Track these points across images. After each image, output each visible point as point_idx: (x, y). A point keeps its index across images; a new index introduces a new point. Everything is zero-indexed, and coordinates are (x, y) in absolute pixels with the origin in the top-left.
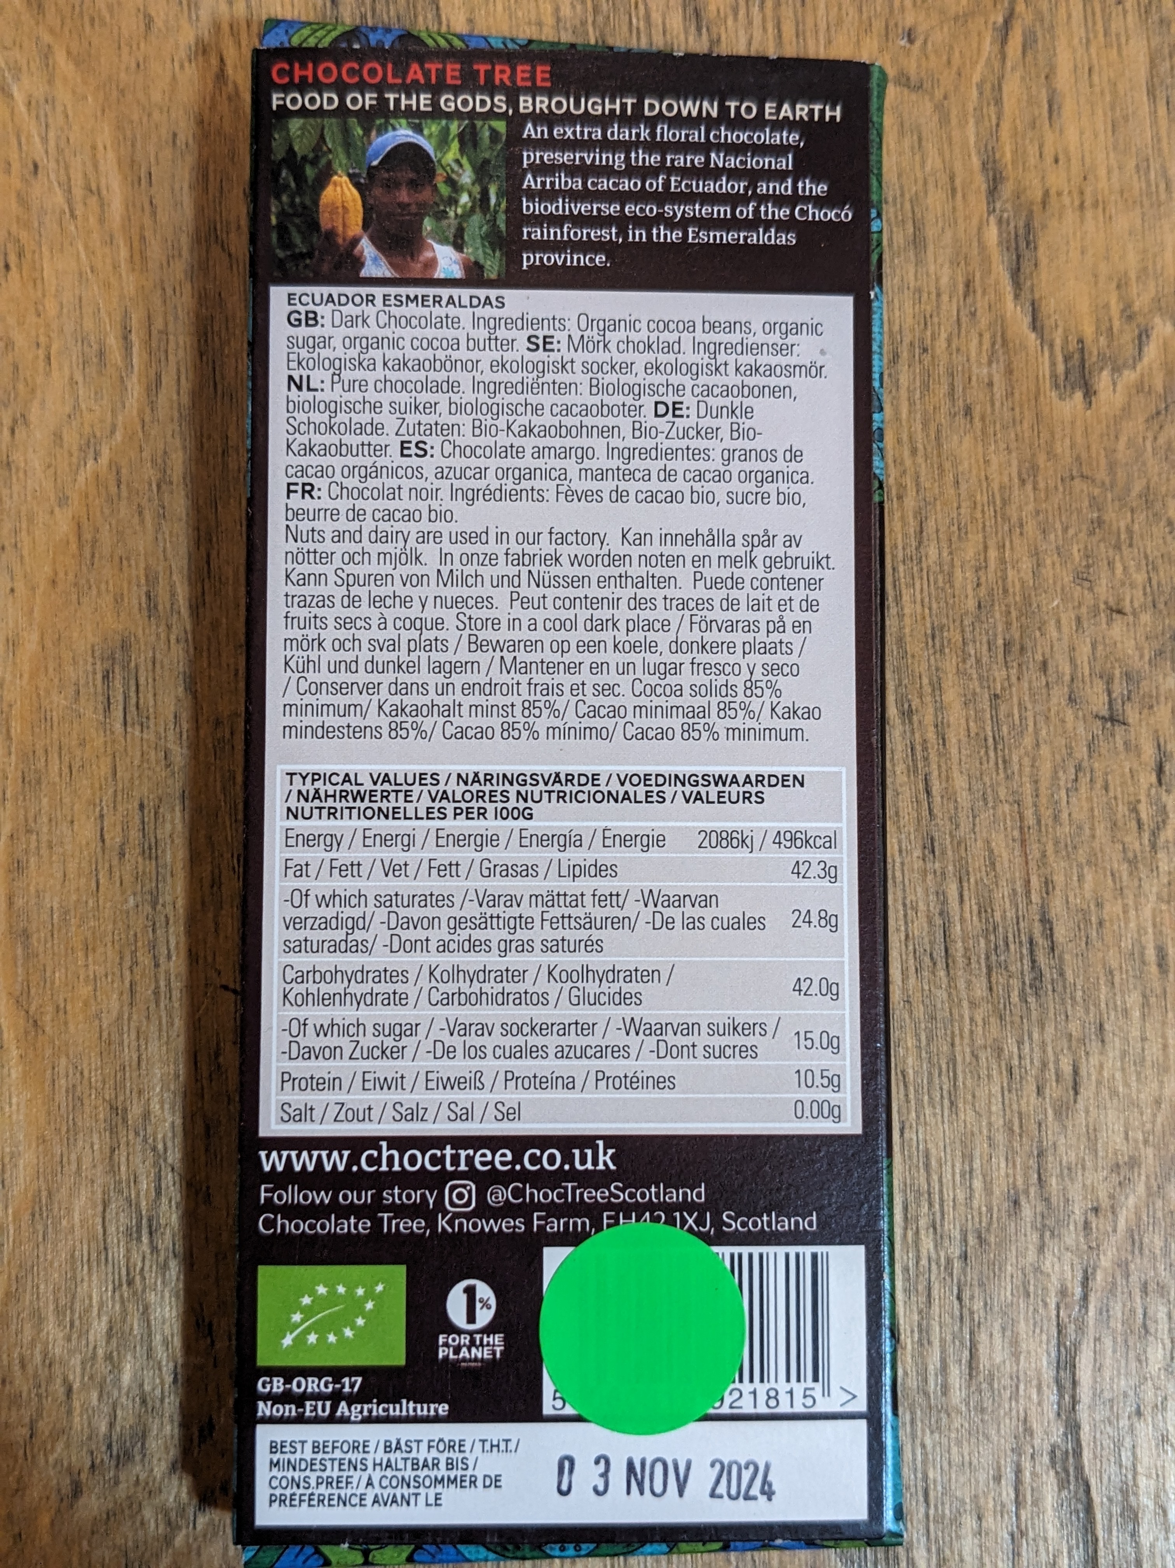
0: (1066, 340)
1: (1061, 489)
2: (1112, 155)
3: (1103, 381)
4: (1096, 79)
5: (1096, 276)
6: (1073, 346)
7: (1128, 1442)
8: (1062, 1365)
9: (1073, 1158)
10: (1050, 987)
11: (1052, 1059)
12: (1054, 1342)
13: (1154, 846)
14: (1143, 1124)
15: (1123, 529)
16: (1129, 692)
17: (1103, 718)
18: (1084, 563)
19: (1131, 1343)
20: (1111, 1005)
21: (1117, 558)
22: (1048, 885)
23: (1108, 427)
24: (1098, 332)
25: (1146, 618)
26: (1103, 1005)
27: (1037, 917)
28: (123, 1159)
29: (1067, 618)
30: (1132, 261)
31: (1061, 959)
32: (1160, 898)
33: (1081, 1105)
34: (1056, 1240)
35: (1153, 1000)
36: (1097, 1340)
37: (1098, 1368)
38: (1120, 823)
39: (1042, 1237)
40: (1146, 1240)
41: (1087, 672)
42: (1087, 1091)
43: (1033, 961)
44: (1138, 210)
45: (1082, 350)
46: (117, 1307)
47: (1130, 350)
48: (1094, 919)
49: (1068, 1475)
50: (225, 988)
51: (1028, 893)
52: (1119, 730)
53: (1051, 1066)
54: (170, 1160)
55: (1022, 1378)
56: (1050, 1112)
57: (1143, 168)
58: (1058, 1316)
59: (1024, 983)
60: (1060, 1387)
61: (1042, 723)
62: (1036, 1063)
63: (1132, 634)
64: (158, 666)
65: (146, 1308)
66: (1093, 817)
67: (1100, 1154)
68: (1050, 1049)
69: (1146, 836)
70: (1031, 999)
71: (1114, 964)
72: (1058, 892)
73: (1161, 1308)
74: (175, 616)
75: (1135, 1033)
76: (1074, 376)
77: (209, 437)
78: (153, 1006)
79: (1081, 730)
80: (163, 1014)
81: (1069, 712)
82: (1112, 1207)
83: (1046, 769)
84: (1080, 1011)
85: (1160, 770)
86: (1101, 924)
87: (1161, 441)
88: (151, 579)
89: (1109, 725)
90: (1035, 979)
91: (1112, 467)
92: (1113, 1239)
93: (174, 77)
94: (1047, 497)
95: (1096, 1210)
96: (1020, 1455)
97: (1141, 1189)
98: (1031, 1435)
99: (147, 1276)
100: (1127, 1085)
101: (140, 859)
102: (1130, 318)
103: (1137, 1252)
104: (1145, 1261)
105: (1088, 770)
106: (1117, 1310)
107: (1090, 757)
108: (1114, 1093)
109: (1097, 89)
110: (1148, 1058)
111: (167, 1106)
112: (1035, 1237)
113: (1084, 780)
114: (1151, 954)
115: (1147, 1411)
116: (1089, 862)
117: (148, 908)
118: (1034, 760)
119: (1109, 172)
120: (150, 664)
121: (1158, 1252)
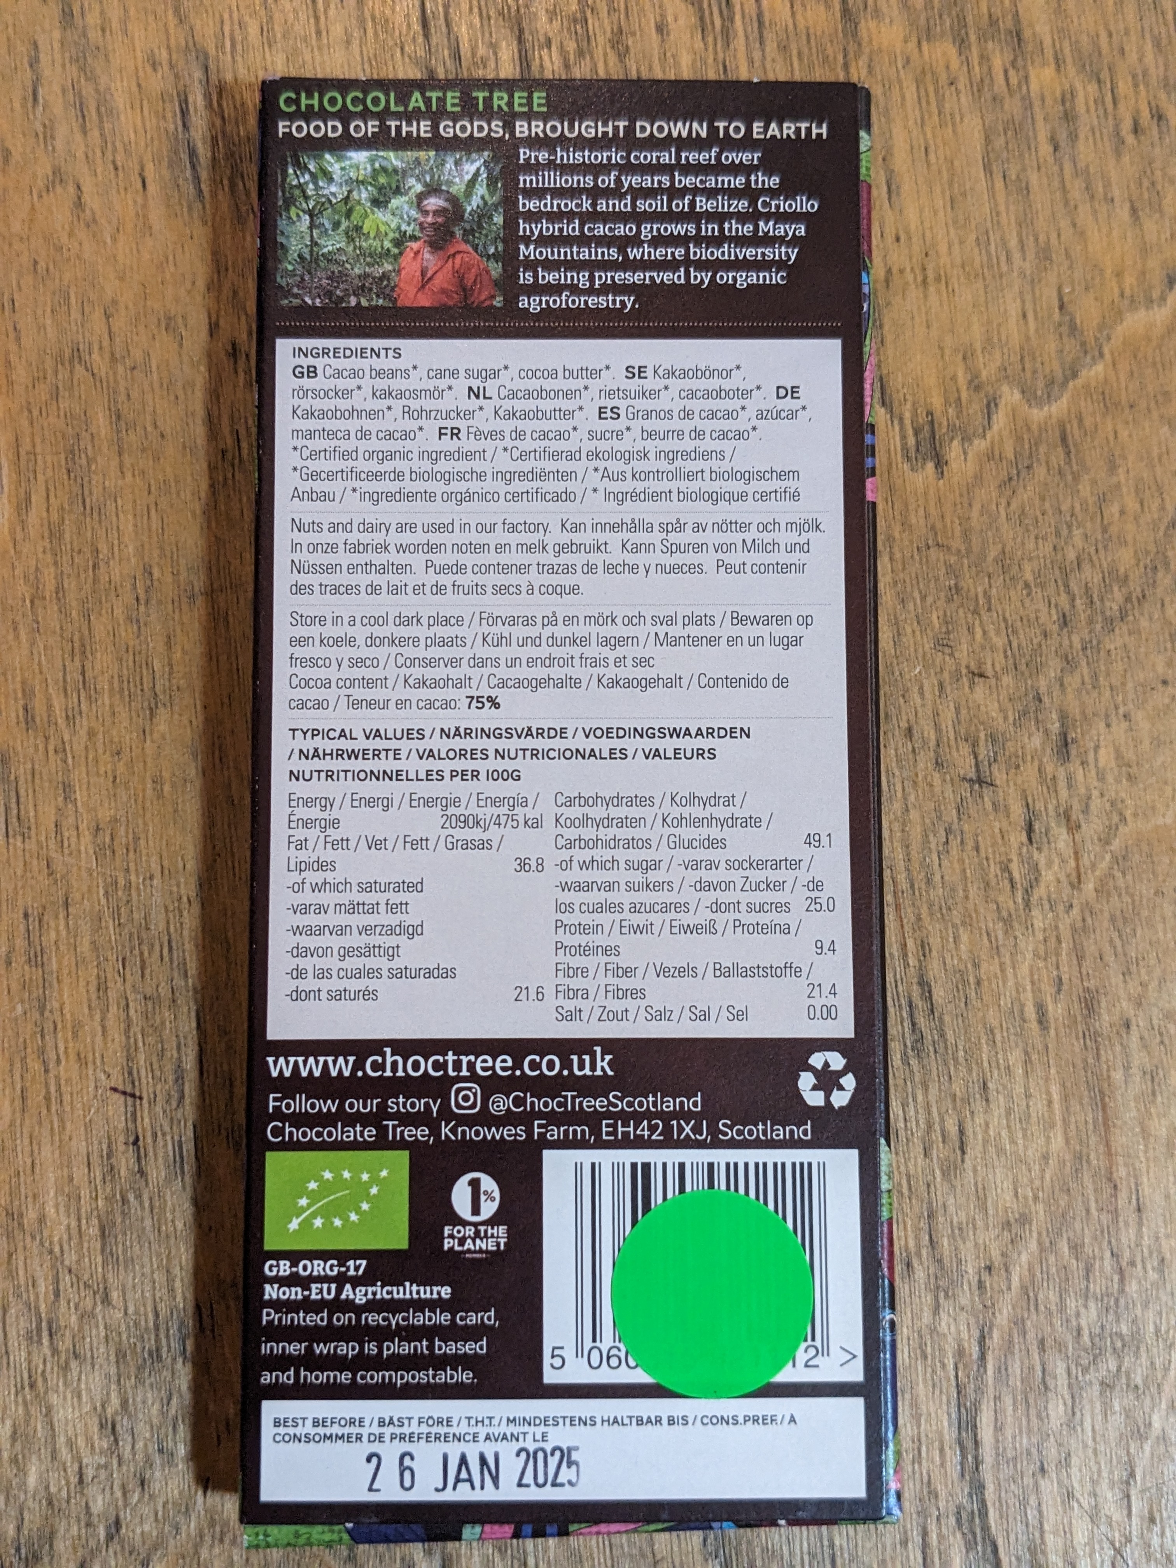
0: (915, 414)
1: (917, 558)
2: (952, 231)
3: (954, 451)
4: (932, 157)
5: (941, 348)
6: (922, 418)
7: (1033, 1501)
8: (963, 1425)
9: (963, 1216)
10: (931, 1049)
11: (937, 1119)
12: (954, 1403)
13: (1027, 904)
14: (1032, 1182)
15: (980, 595)
16: (995, 753)
17: (971, 780)
18: (944, 630)
19: (1031, 1401)
20: (994, 1065)
21: (977, 622)
22: (924, 947)
23: (961, 495)
24: (947, 403)
25: (1007, 680)
26: (986, 1064)
27: (915, 980)
28: (21, 1264)
29: (929, 684)
30: (977, 332)
31: (941, 1019)
32: (1036, 955)
33: (968, 1164)
34: (951, 1302)
35: (1035, 1057)
36: (997, 1398)
37: (998, 1428)
38: (993, 882)
39: (936, 1298)
40: (1041, 1296)
41: (952, 737)
42: (974, 1151)
43: (914, 1024)
44: (980, 284)
45: (932, 422)
46: (21, 1410)
47: (979, 420)
48: (972, 979)
49: (975, 1538)
50: (115, 1090)
51: (905, 956)
52: (987, 792)
53: (937, 1127)
54: (67, 1263)
55: (923, 1439)
56: (938, 1173)
57: (983, 242)
58: (957, 1376)
59: (905, 1045)
60: (963, 1448)
61: (909, 789)
62: (922, 1125)
63: (995, 696)
64: (37, 776)
65: (49, 1409)
66: (966, 878)
67: (991, 1212)
68: (934, 1110)
69: (1019, 894)
70: (913, 1062)
71: (995, 1023)
72: (934, 953)
73: (1059, 1363)
74: (53, 728)
75: (1019, 1089)
76: (925, 448)
77: (80, 552)
78: (44, 1112)
79: (949, 794)
80: (55, 1119)
81: (936, 775)
82: (1005, 1265)
83: (916, 832)
84: (963, 1071)
85: (1030, 829)
86: (978, 983)
87: (1014, 506)
88: (28, 693)
89: (977, 786)
90: (917, 1041)
91: (966, 534)
92: (1008, 1296)
93: (33, 208)
94: (904, 569)
95: (989, 1268)
96: (926, 1518)
97: (1033, 1245)
98: (936, 1497)
99: (49, 1377)
100: (1013, 1142)
101: (26, 967)
102: (978, 388)
103: (1032, 1308)
104: (1042, 1317)
105: (958, 833)
106: (1016, 1368)
107: (960, 819)
108: (1000, 1151)
109: (934, 168)
110: (1034, 1115)
111: (62, 1209)
112: (930, 1298)
113: (954, 843)
114: (1030, 1012)
115: (1051, 1468)
116: (964, 923)
117: (36, 1015)
118: (904, 824)
119: (950, 248)
120: (29, 777)
121: (1054, 1308)
